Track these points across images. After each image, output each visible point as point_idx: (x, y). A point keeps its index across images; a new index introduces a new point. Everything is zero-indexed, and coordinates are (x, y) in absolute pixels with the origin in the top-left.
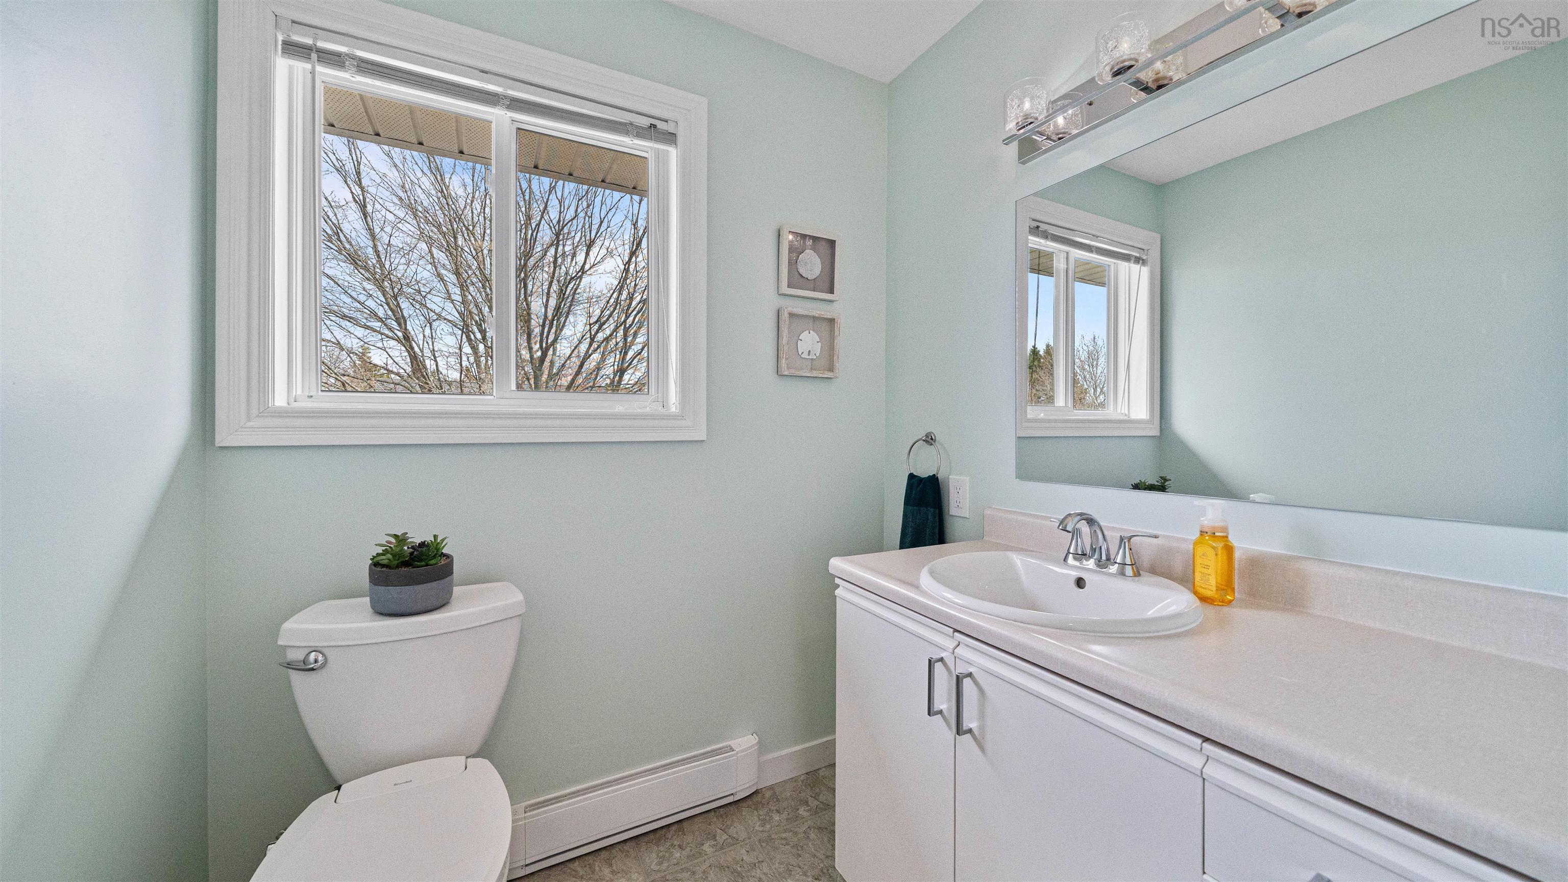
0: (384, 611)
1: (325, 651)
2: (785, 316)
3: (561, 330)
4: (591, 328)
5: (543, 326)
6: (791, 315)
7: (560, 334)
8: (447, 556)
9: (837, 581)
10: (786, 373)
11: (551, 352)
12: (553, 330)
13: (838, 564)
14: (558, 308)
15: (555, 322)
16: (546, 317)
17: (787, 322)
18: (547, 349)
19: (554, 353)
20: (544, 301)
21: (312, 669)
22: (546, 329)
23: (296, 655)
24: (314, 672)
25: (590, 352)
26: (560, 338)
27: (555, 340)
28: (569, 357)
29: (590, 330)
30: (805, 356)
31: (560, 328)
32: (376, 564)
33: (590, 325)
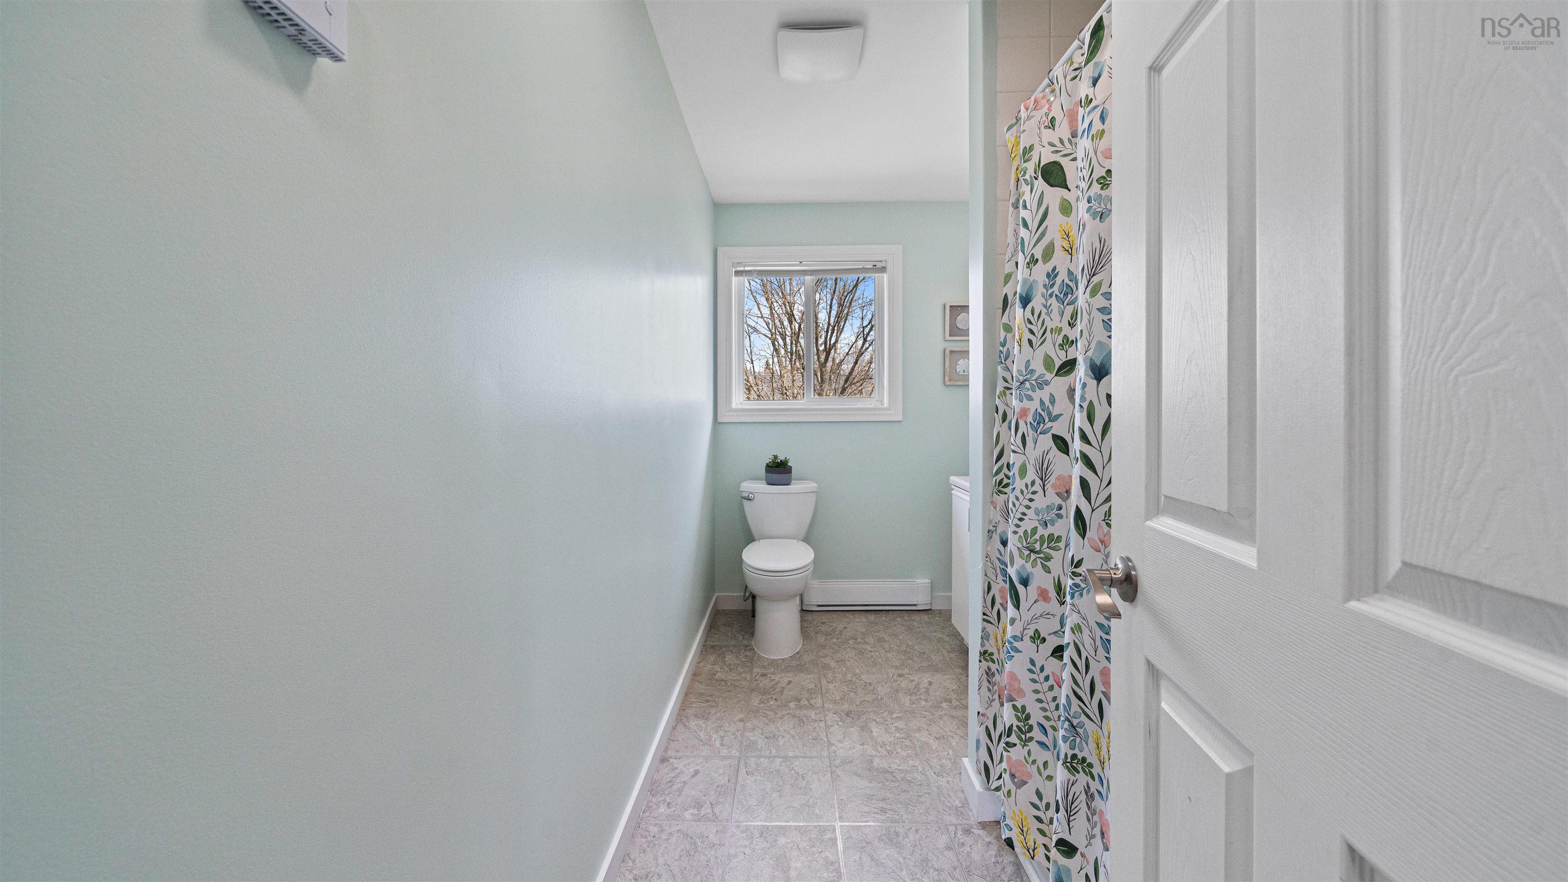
0: (770, 483)
1: (754, 494)
2: (948, 352)
3: (841, 333)
4: (863, 330)
5: (827, 332)
6: (951, 352)
7: (840, 336)
8: (790, 466)
9: (953, 487)
10: (948, 384)
11: (833, 351)
12: (835, 334)
13: (954, 479)
14: (838, 316)
15: (836, 328)
16: (829, 324)
17: (949, 356)
18: (830, 350)
19: (835, 352)
20: (828, 311)
21: (750, 499)
22: (829, 334)
23: (745, 495)
24: (750, 501)
25: (862, 350)
26: (840, 340)
27: (836, 342)
28: (847, 354)
29: (863, 331)
30: (961, 373)
31: (841, 331)
32: (768, 466)
33: (863, 327)
